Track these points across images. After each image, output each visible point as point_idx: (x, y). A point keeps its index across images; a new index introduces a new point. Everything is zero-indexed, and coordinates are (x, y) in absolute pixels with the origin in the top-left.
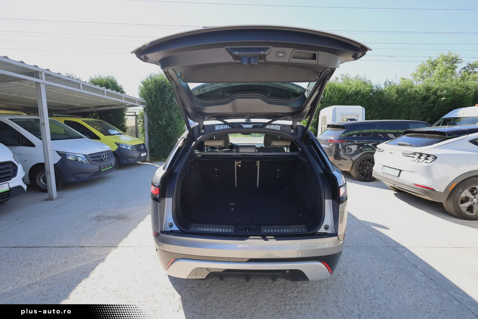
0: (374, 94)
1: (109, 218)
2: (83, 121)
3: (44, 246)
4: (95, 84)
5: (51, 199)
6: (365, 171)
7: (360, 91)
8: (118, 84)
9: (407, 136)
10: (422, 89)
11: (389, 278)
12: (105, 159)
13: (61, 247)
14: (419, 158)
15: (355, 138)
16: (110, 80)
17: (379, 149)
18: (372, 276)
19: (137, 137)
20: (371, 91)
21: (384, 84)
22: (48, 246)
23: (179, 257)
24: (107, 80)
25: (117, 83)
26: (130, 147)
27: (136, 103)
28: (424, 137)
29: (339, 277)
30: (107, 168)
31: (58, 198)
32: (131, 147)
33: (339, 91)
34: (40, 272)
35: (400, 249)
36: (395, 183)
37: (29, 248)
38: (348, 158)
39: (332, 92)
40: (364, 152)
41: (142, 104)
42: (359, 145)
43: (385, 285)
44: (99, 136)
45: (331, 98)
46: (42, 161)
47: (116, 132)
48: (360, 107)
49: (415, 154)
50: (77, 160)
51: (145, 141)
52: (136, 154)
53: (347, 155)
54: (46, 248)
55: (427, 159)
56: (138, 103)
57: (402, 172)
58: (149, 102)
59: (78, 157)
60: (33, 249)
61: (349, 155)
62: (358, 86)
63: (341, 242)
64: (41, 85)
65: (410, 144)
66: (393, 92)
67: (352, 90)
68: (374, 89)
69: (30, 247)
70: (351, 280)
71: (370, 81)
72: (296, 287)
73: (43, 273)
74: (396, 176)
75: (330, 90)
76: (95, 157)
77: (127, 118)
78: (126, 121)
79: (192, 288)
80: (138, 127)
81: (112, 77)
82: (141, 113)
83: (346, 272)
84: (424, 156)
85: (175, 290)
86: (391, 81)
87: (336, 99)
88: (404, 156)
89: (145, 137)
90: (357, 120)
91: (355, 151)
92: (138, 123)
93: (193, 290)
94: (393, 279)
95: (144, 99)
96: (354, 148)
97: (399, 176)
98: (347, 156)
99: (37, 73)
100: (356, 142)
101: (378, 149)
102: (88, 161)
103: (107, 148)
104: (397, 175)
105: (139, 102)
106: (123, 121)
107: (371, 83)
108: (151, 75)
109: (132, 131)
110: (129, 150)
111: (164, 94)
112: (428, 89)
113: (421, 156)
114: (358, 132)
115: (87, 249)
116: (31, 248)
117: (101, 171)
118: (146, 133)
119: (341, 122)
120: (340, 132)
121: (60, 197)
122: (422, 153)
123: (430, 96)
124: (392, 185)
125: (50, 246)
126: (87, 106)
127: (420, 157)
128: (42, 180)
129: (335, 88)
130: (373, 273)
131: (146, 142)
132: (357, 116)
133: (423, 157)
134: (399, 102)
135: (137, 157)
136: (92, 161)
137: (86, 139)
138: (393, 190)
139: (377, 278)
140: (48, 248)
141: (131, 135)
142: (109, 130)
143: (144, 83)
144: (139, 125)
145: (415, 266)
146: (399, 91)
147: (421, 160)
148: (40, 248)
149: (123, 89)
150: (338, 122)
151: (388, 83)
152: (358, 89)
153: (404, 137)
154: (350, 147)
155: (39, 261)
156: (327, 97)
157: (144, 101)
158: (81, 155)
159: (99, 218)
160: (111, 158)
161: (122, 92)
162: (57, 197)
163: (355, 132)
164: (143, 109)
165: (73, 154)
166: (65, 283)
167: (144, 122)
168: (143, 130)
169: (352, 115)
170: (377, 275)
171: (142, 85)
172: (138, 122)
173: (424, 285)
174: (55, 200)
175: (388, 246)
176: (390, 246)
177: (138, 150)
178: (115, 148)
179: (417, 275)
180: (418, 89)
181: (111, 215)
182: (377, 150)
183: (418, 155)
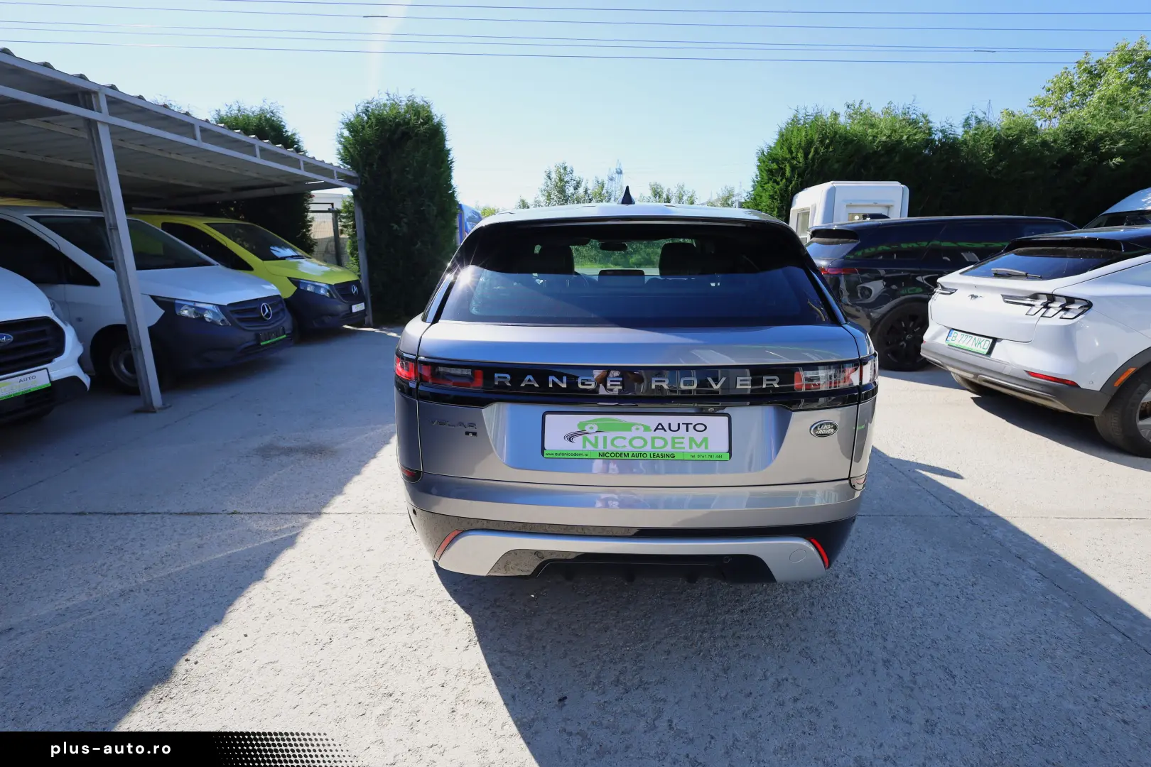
0: (935, 150)
1: (290, 451)
2: (207, 224)
3: (147, 512)
4: (232, 128)
5: (148, 409)
6: (901, 344)
7: (899, 142)
8: (286, 131)
9: (1015, 254)
10: (1061, 136)
11: (959, 584)
12: (268, 315)
13: (185, 513)
14: (1046, 306)
15: (881, 264)
16: (267, 120)
17: (943, 288)
18: (915, 580)
19: (339, 263)
20: (929, 142)
21: (961, 125)
22: (154, 510)
23: (468, 527)
24: (260, 118)
25: (284, 127)
26: (325, 289)
27: (333, 178)
28: (1063, 254)
29: (839, 581)
30: (274, 338)
31: (164, 407)
32: (328, 288)
33: (845, 144)
34: (144, 566)
35: (985, 522)
36: (978, 371)
37: (113, 516)
38: (862, 314)
39: (827, 147)
40: (902, 298)
41: (348, 180)
42: (889, 282)
43: (948, 599)
44: (249, 262)
45: (825, 160)
46: (119, 318)
47: (289, 252)
48: (897, 184)
49: (1035, 296)
50: (203, 318)
51: (359, 276)
52: (341, 307)
53: (859, 305)
54: (153, 516)
55: (1067, 310)
56: (338, 178)
57: (997, 344)
58: (366, 175)
59: (204, 310)
60: (122, 516)
61: (865, 306)
62: (895, 131)
63: (857, 494)
64: (99, 126)
65: (1024, 273)
66: (982, 144)
67: (880, 142)
68: (936, 138)
69: (115, 514)
70: (867, 588)
71: (924, 116)
72: (737, 600)
73: (150, 568)
74: (983, 355)
75: (822, 142)
76: (243, 312)
77: (313, 218)
78: (311, 225)
79: (495, 601)
80: (341, 241)
81: (272, 113)
82: (347, 203)
83: (854, 571)
84: (1059, 301)
85: (457, 605)
86: (981, 116)
87: (836, 166)
88: (1007, 302)
89: (359, 265)
90: (887, 217)
91: (880, 296)
92: (342, 230)
93: (499, 606)
94: (969, 587)
95: (353, 169)
96: (877, 287)
97: (989, 353)
98: (858, 307)
99: (86, 97)
100: (882, 272)
101: (940, 288)
102: (228, 322)
103: (270, 290)
104: (986, 351)
105: (340, 175)
106: (306, 225)
107: (929, 122)
108: (368, 105)
109: (327, 251)
110: (323, 295)
111: (404, 155)
112: (1076, 137)
113: (1052, 302)
114: (888, 248)
115: (247, 517)
116: (118, 516)
117: (259, 344)
118: (362, 254)
119: (847, 222)
120: (844, 248)
121: (170, 406)
122: (1055, 292)
123: (1081, 156)
124: (970, 376)
125: (159, 511)
126: (213, 188)
127: (1048, 304)
128: (123, 367)
129: (835, 136)
130: (918, 573)
131: (362, 277)
132: (888, 207)
133: (1056, 305)
134: (999, 172)
135: (344, 314)
136: (236, 321)
137: (218, 269)
138: (968, 390)
139: (928, 583)
140: (156, 516)
141: (325, 261)
142: (272, 248)
143: (351, 127)
144: (342, 236)
145: (1020, 558)
146: (999, 142)
147: (1051, 312)
148: (139, 515)
149: (300, 144)
150: (839, 223)
151: (973, 122)
152: (895, 137)
153: (1010, 256)
154: (867, 285)
155: (138, 544)
156: (813, 159)
157: (353, 174)
158: (212, 306)
159: (266, 452)
160: (281, 314)
161: (298, 150)
162: (164, 404)
163: (881, 248)
164: (351, 194)
165: (192, 304)
166: (203, 588)
167: (354, 227)
168: (355, 248)
169: (875, 205)
170: (929, 576)
171: (346, 133)
172: (340, 228)
173: (1041, 598)
174: (158, 411)
175: (956, 515)
176: (960, 514)
177: (344, 296)
178: (289, 291)
179: (1024, 577)
180: (1050, 139)
181: (292, 444)
182: (938, 290)
183: (1044, 300)
